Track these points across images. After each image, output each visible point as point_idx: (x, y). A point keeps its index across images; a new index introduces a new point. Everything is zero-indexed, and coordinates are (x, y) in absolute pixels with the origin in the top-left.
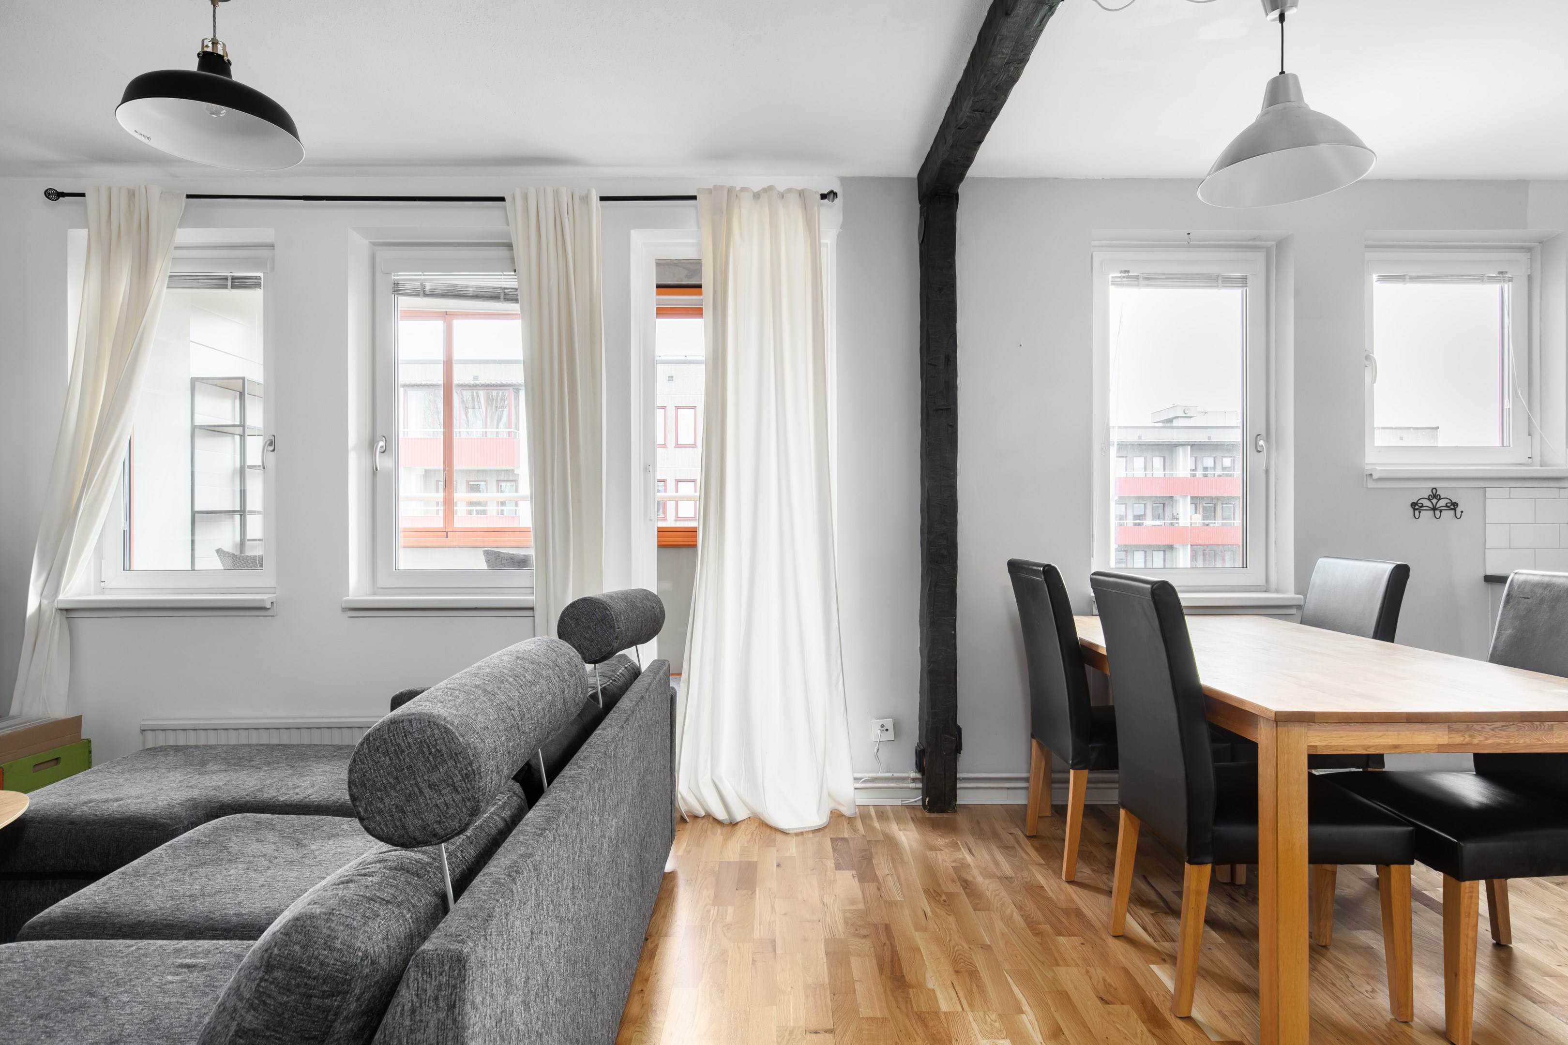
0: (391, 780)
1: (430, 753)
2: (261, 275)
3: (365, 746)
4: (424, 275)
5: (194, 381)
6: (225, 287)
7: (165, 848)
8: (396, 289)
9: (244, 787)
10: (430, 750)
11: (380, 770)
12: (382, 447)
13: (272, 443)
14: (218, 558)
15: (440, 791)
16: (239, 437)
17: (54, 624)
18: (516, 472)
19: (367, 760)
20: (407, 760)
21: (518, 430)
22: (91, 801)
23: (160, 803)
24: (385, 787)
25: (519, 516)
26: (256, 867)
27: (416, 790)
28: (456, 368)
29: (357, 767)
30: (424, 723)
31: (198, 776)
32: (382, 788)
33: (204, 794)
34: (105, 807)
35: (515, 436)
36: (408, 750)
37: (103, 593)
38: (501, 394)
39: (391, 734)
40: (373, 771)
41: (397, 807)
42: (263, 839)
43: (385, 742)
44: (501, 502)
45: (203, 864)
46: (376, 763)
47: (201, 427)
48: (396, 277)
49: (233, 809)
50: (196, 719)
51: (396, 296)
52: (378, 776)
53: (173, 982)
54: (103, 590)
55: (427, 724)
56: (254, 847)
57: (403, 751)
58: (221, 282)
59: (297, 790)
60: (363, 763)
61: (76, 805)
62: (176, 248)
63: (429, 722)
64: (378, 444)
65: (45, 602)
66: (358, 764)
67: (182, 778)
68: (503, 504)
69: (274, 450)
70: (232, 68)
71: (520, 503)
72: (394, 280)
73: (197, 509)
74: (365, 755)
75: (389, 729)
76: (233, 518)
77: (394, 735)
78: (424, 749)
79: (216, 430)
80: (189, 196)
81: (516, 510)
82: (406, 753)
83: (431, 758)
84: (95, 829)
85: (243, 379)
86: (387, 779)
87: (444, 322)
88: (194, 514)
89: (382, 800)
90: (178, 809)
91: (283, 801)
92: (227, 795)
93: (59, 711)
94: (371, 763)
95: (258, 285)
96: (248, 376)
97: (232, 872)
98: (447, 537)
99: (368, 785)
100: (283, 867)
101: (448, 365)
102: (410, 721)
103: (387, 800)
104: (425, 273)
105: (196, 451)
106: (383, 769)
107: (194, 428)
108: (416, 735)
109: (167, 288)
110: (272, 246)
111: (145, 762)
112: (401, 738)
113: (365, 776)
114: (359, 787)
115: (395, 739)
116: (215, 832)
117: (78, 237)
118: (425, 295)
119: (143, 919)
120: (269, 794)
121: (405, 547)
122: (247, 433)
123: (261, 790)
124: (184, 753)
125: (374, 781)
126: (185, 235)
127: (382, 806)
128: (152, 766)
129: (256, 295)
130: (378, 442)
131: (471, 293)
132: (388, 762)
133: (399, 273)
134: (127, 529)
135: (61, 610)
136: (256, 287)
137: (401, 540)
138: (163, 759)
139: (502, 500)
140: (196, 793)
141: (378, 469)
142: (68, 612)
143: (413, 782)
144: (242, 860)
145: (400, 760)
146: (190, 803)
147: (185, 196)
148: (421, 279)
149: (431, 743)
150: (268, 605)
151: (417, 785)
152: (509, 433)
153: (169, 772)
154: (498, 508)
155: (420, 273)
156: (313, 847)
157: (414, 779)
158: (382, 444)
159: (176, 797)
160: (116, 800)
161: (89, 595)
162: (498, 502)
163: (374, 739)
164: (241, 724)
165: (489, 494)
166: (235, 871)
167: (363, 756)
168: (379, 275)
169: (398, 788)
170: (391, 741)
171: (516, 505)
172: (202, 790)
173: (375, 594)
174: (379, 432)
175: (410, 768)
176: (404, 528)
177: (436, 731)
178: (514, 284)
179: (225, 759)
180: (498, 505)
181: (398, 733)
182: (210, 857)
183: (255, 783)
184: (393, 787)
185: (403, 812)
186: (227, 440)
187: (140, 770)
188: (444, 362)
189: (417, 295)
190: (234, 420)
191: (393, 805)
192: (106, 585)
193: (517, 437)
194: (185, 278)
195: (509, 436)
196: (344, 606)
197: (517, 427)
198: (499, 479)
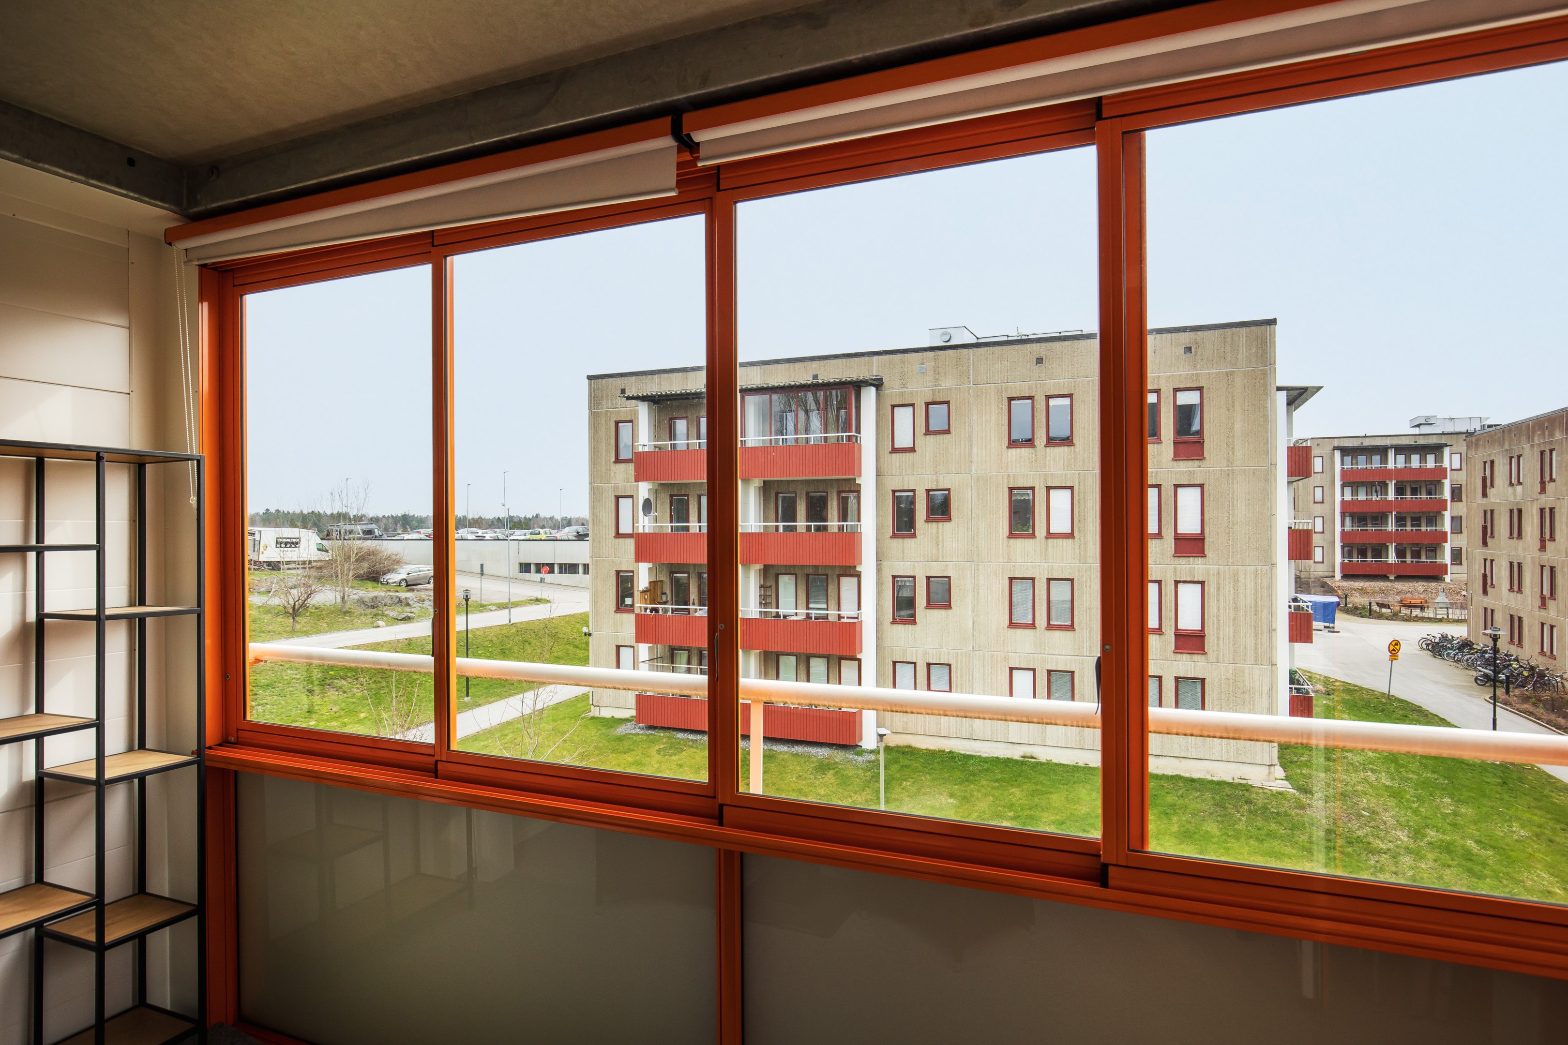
18: (857, 482)
21: (859, 433)
35: (856, 441)
193: (859, 442)
195: (849, 441)
197: (858, 431)
198: (841, 490)
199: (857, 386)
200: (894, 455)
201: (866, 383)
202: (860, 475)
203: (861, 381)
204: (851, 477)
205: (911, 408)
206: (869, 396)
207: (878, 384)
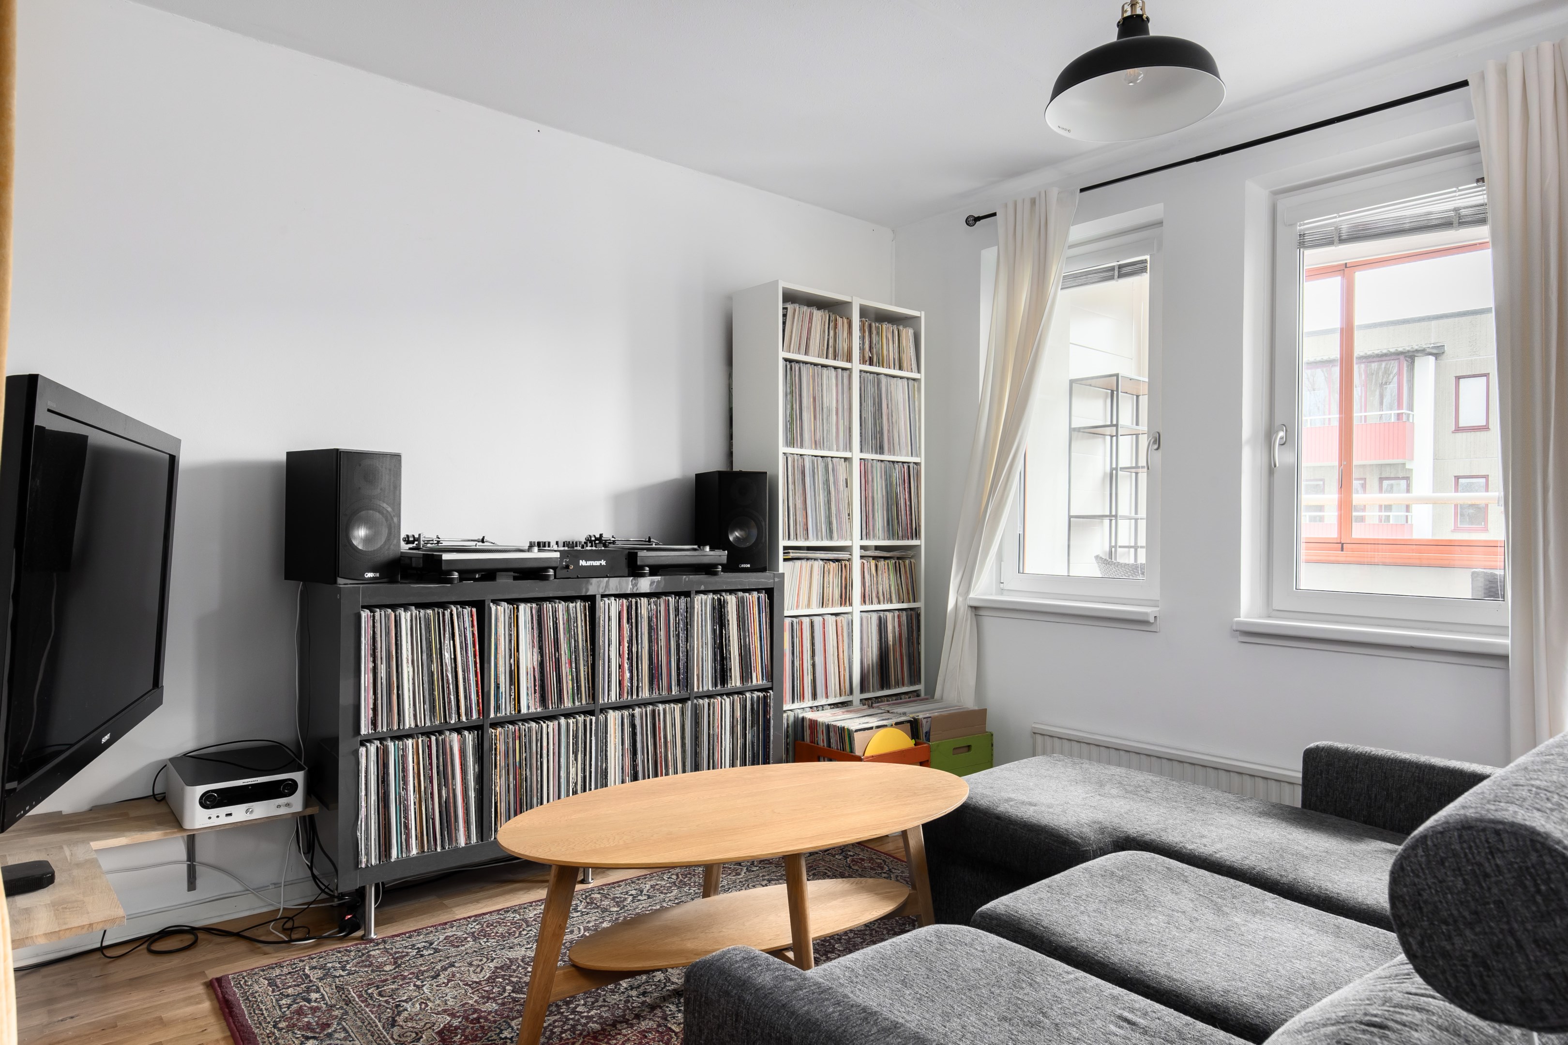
0: (1466, 914)
1: (1539, 891)
2: (1148, 257)
3: (1420, 852)
4: (1340, 216)
5: (1072, 382)
6: (1111, 278)
7: (1082, 870)
8: (1303, 242)
9: (1146, 822)
10: (1536, 885)
11: (1446, 894)
12: (1282, 438)
13: (1157, 441)
14: (1096, 565)
15: (1556, 954)
16: (1109, 437)
17: (966, 620)
18: (1407, 467)
19: (1424, 874)
20: (1495, 890)
21: (1412, 411)
22: (1011, 800)
23: (1069, 818)
24: (1455, 921)
25: (1412, 525)
26: (1177, 924)
27: (1510, 940)
28: (1358, 335)
29: (1408, 879)
30: (1524, 841)
31: (1098, 797)
32: (1450, 921)
33: (1109, 820)
34: (1023, 808)
35: (1408, 419)
36: (1496, 876)
37: (1002, 594)
38: (1383, 366)
39: (1465, 845)
40: (1433, 891)
41: (1475, 955)
42: (1178, 891)
43: (1455, 855)
44: (1386, 506)
45: (1121, 901)
46: (1440, 882)
47: (1079, 430)
48: (1302, 227)
49: (1139, 845)
50: (1081, 731)
51: (1302, 250)
52: (1443, 901)
53: (1117, 1035)
54: (1002, 591)
55: (1528, 843)
56: (1169, 898)
57: (1486, 876)
58: (1109, 274)
59: (1204, 841)
60: (1418, 876)
61: (999, 800)
62: (1070, 247)
63: (1532, 841)
64: (1277, 435)
65: (960, 599)
66: (1409, 876)
67: (1084, 796)
68: (1388, 508)
69: (1157, 449)
70: (1149, 25)
71: (1415, 508)
72: (1300, 230)
73: (1072, 514)
74: (1420, 865)
75: (1460, 836)
76: (1102, 522)
77: (1470, 848)
78: (1527, 883)
79: (1093, 431)
80: (1082, 190)
81: (1407, 516)
82: (1493, 879)
83: (1539, 899)
84: (1016, 830)
85: (1117, 375)
86: (1458, 910)
87: (1343, 276)
88: (1070, 517)
89: (1449, 938)
90: (1086, 830)
91: (1190, 850)
92: (1134, 827)
93: (970, 703)
94: (1430, 881)
95: (1143, 270)
96: (1123, 372)
97: (1153, 921)
98: (1342, 550)
99: (1425, 910)
100: (1207, 934)
101: (1347, 333)
102: (1497, 833)
103: (1458, 941)
104: (1341, 214)
105: (1073, 454)
106: (1452, 894)
107: (1072, 430)
108: (1510, 857)
109: (1061, 289)
110: (1160, 223)
111: (1048, 770)
112: (1483, 854)
113: (1420, 895)
114: (1410, 908)
115: (1473, 854)
116: (1125, 867)
117: (989, 256)
118: (1342, 241)
119: (1076, 946)
120: (1173, 837)
121: (1307, 562)
122: (1119, 434)
123: (1165, 830)
124: (1081, 767)
125: (1437, 907)
126: (1079, 232)
127: (1449, 947)
128: (1055, 775)
129: (1142, 281)
130: (1277, 432)
131: (1407, 226)
132: (1460, 884)
133: (1306, 222)
134: (1021, 533)
135: (971, 607)
136: (1142, 272)
137: (1303, 553)
138: (1063, 770)
139: (1386, 503)
140: (1100, 816)
141: (1277, 465)
142: (975, 609)
143: (1505, 927)
144: (1160, 909)
145: (1481, 887)
146: (1096, 826)
147: (1079, 191)
148: (1336, 222)
149: (1538, 875)
150: (1152, 620)
151: (1512, 932)
152: (1399, 416)
153: (1071, 785)
154: (1381, 514)
155: (1335, 215)
156: (1236, 920)
157: (1508, 923)
158: (1282, 434)
159: (1083, 815)
160: (1031, 804)
161: (992, 594)
162: (1380, 506)
163: (1435, 845)
164: (1122, 744)
165: (1367, 496)
166: (1157, 920)
167: (1418, 867)
168: (1280, 228)
169: (1478, 930)
170: (1466, 855)
171: (1408, 509)
172: (1106, 814)
173: (1269, 617)
174: (1278, 421)
175: (1499, 903)
176: (1307, 538)
177: (1547, 859)
178: (1482, 199)
179: (1120, 783)
180: (1380, 510)
181: (1477, 847)
182: (1127, 895)
183: (1157, 819)
184: (1471, 925)
185: (1487, 967)
186: (1099, 441)
187: (1046, 777)
188: (1342, 330)
189: (1331, 243)
190: (1106, 421)
191: (1469, 951)
192: (1006, 586)
193: (1411, 420)
194: (1075, 277)
195: (1398, 419)
196: (1234, 628)
197: (1411, 408)
198: (1383, 476)
199: (1410, 356)
200: (1459, 435)
201: (1423, 352)
202: (1412, 459)
203: (1417, 351)
204: (1400, 461)
205: (1485, 378)
206: (1426, 367)
207: (1438, 353)
